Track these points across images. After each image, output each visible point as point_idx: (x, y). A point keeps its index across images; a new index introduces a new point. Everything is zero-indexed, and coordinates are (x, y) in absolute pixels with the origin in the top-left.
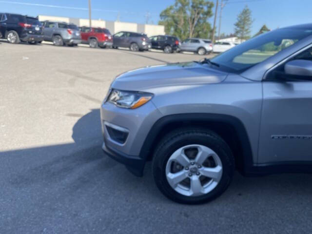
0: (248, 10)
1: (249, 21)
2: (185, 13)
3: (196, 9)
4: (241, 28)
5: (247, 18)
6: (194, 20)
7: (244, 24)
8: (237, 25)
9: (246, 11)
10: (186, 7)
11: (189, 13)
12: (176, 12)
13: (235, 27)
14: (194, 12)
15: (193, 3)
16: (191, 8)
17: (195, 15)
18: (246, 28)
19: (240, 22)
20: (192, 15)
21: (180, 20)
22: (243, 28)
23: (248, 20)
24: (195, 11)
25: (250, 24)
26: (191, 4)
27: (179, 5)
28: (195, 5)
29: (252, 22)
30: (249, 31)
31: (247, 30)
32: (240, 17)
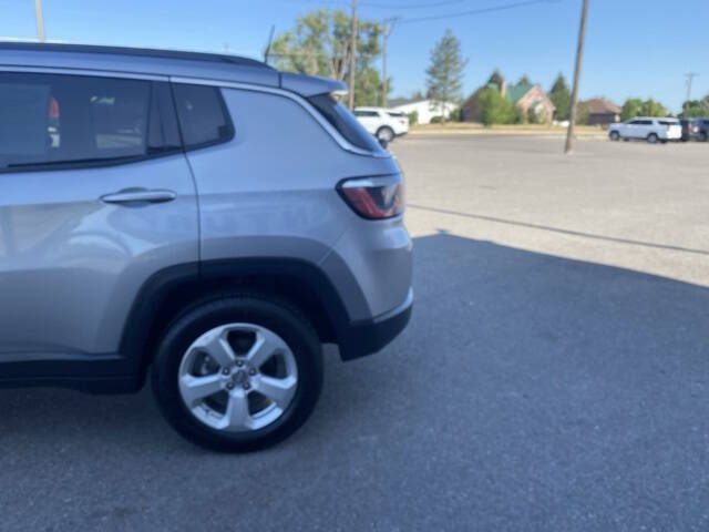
0: (453, 39)
1: (456, 63)
2: (320, 47)
3: (344, 39)
4: (440, 78)
5: (452, 57)
6: (340, 63)
7: (446, 70)
8: (432, 72)
9: (448, 44)
10: (323, 36)
11: (328, 50)
12: (299, 47)
13: (429, 77)
14: (340, 45)
15: (337, 26)
16: (332, 37)
17: (342, 52)
18: (452, 77)
19: (438, 64)
20: (336, 51)
21: (310, 65)
22: (445, 78)
23: (454, 61)
24: (342, 43)
25: (459, 70)
26: (332, 29)
27: (307, 31)
28: (341, 30)
29: (463, 65)
30: (457, 84)
31: (453, 83)
32: (437, 54)
